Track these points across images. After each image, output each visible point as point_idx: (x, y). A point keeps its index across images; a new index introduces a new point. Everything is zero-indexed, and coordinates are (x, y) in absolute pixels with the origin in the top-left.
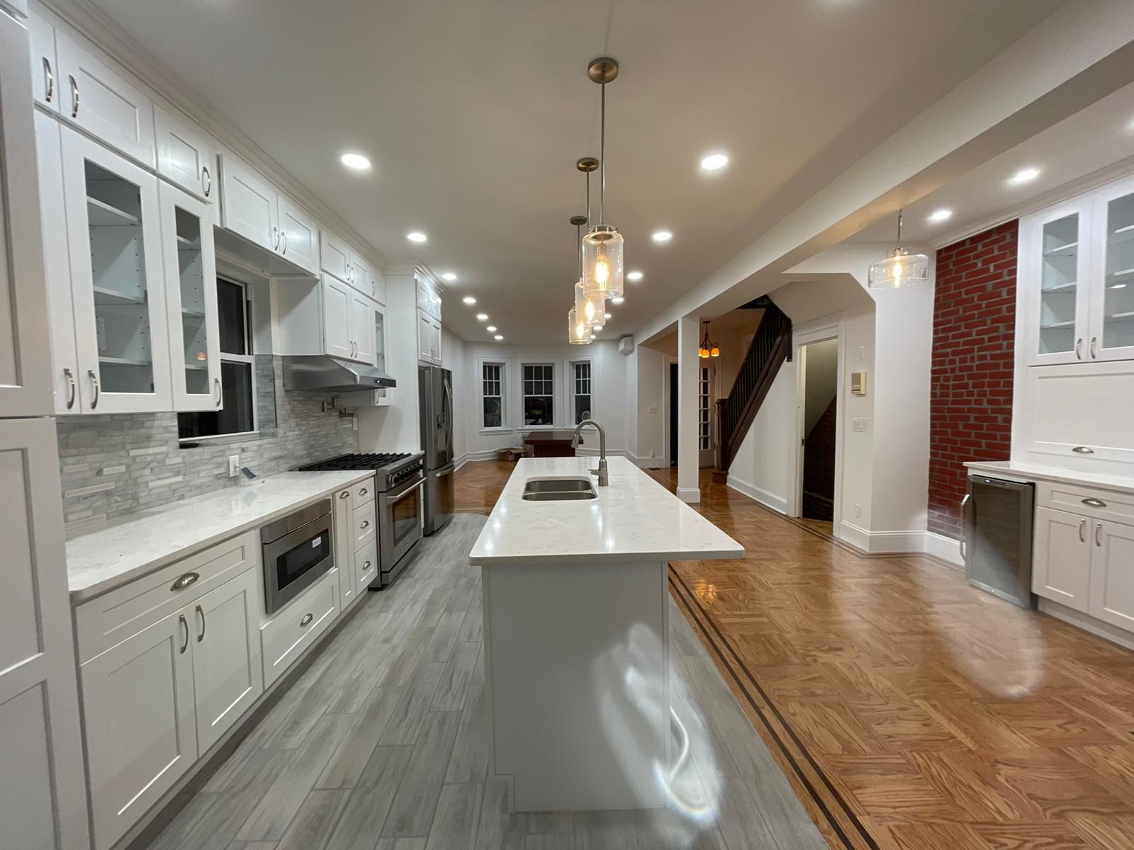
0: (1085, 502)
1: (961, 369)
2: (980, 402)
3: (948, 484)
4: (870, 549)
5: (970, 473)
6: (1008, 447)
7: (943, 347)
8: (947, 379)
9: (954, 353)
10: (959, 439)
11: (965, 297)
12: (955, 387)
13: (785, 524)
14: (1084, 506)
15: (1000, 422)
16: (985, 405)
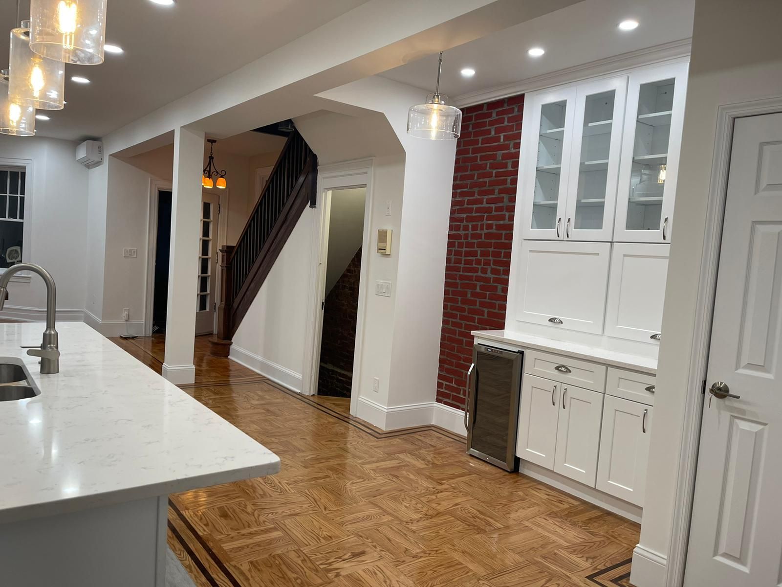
0: (557, 368)
1: (474, 236)
2: (484, 271)
3: (455, 353)
4: (386, 426)
5: (476, 341)
6: (503, 317)
7: (461, 211)
8: (461, 245)
9: (469, 219)
10: (466, 307)
11: (480, 163)
12: (468, 254)
13: (299, 405)
14: (556, 372)
15: (499, 292)
16: (489, 275)
